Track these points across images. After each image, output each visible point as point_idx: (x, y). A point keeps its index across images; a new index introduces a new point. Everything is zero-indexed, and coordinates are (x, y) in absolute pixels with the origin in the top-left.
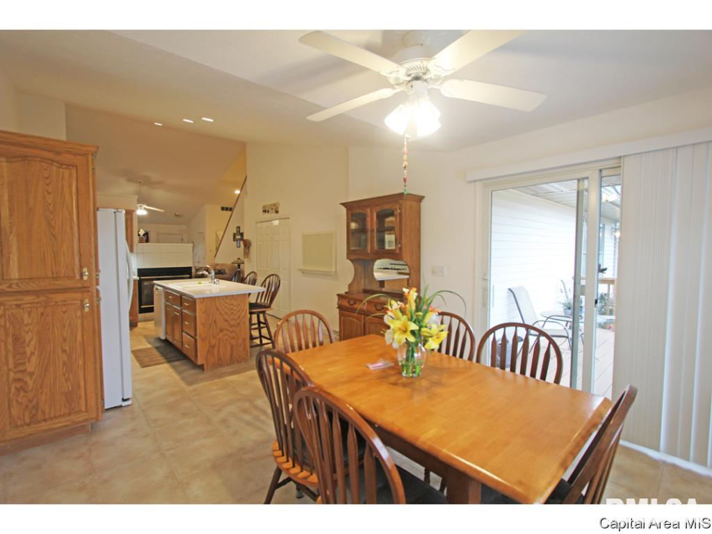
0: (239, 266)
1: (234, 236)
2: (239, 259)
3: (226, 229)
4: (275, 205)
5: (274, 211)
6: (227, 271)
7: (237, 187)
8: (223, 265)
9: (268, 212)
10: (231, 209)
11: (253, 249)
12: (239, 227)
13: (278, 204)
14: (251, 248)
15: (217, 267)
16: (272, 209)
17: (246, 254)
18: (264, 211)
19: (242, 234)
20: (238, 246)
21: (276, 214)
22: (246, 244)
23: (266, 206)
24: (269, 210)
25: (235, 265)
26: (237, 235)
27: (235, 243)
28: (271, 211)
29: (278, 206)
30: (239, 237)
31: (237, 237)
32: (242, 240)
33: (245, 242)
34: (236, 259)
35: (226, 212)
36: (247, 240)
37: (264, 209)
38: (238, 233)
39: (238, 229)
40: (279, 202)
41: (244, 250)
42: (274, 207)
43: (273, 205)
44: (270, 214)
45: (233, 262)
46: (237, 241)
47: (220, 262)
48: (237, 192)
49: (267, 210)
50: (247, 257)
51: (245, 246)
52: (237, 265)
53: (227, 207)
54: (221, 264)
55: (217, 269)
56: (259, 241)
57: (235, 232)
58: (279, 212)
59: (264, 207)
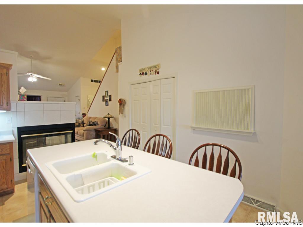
0: (109, 119)
1: (104, 97)
2: (109, 114)
3: (96, 95)
4: (155, 67)
5: (153, 72)
6: (99, 123)
8: (95, 118)
9: (146, 74)
10: (100, 82)
11: (127, 107)
12: (108, 92)
13: (159, 65)
14: (126, 106)
15: (90, 120)
16: (150, 71)
17: (122, 111)
18: (140, 74)
19: (110, 96)
20: (107, 104)
21: (157, 75)
22: (122, 102)
23: (143, 69)
24: (147, 72)
25: (106, 119)
26: (106, 97)
27: (105, 102)
28: (150, 73)
29: (159, 67)
30: (108, 98)
31: (106, 98)
32: (110, 100)
33: (121, 101)
34: (106, 114)
35: (96, 83)
36: (122, 99)
37: (141, 72)
38: (107, 96)
39: (107, 93)
40: (160, 64)
41: (120, 107)
42: (153, 69)
43: (152, 67)
44: (149, 76)
45: (104, 116)
46: (106, 101)
47: (92, 116)
48: (103, 69)
49: (145, 73)
50: (122, 113)
51: (121, 104)
52: (107, 119)
53: (96, 80)
54: (93, 118)
55: (91, 121)
56: (135, 100)
57: (104, 95)
58: (160, 73)
59: (141, 70)
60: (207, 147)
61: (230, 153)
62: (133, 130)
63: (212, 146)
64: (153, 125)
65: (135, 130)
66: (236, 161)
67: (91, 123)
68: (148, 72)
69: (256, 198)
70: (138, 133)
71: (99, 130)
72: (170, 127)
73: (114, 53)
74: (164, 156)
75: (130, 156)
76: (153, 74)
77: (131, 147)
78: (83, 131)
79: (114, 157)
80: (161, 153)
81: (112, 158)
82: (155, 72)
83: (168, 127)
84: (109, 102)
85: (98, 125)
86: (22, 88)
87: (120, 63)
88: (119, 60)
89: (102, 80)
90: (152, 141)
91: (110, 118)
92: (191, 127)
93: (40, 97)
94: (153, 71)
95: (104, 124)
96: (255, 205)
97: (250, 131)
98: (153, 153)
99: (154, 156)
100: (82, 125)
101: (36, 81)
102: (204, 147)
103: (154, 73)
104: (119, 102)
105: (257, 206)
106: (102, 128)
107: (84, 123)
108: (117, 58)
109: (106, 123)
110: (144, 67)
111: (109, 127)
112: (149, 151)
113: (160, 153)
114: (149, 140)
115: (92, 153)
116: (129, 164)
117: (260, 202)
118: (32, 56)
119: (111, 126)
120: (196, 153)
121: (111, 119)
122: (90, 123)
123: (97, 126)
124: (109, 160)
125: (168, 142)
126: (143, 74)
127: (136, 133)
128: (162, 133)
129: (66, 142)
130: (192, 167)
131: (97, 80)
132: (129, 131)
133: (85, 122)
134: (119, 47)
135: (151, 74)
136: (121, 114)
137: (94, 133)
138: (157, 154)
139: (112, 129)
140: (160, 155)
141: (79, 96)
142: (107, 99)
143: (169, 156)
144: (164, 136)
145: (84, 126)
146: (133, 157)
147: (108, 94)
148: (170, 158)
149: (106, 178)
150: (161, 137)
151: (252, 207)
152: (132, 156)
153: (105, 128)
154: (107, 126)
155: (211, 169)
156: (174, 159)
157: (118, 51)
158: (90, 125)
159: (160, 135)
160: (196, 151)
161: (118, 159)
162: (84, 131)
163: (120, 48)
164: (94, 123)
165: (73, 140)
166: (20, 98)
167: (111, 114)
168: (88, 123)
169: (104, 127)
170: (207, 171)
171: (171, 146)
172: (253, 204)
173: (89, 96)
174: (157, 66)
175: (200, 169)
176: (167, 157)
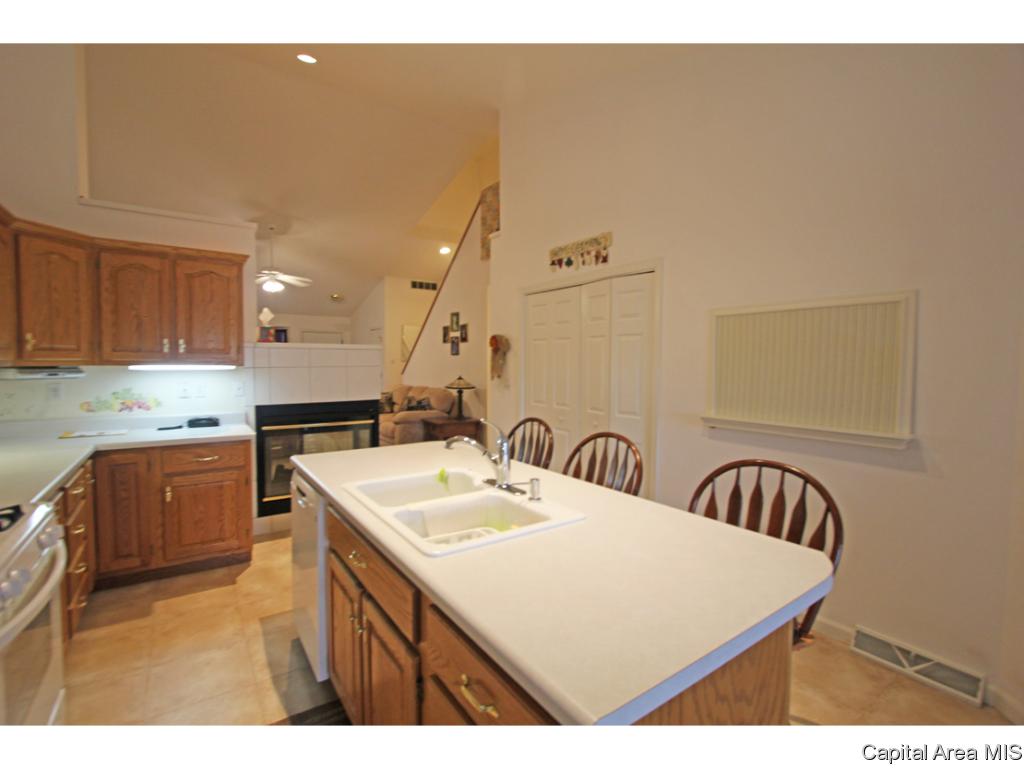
0: (460, 392)
1: (446, 330)
2: (460, 378)
3: (425, 324)
4: (596, 241)
5: (590, 258)
6: (433, 402)
7: (447, 240)
8: (423, 389)
9: (569, 263)
10: (434, 287)
11: (513, 360)
12: (457, 315)
13: (607, 237)
14: (510, 356)
15: (411, 394)
16: (582, 255)
17: (498, 369)
18: (553, 263)
19: (464, 328)
20: (455, 352)
21: (601, 265)
22: (499, 346)
23: (561, 249)
24: (573, 259)
25: (451, 394)
26: (453, 330)
27: (448, 346)
28: (581, 260)
29: (608, 243)
30: (457, 334)
31: (453, 334)
32: (464, 339)
33: (496, 341)
34: (452, 379)
35: (424, 292)
36: (501, 337)
37: (556, 258)
38: (455, 327)
39: (455, 319)
40: (610, 234)
41: (494, 359)
42: (590, 248)
43: (586, 243)
44: (577, 268)
45: (447, 383)
46: (453, 342)
47: (415, 383)
48: (445, 251)
49: (565, 260)
50: (499, 377)
51: (496, 350)
52: (455, 392)
53: (424, 281)
54: (417, 388)
55: (413, 398)
56: (535, 340)
57: (447, 323)
58: (610, 259)
59: (554, 253)
60: (744, 470)
61: (810, 488)
62: (532, 420)
63: (756, 469)
64: (589, 411)
65: (541, 422)
66: (828, 510)
67: (414, 404)
68: (576, 258)
69: (915, 649)
70: (548, 430)
71: (435, 421)
72: (639, 418)
73: (475, 204)
74: (619, 489)
75: (532, 480)
76: (589, 264)
77: (527, 462)
78: (391, 425)
79: (491, 482)
80: (611, 481)
81: (487, 485)
82: (597, 257)
83: (633, 417)
84: (462, 346)
85: (431, 408)
86: (266, 310)
87: (496, 233)
88: (492, 224)
89: (442, 284)
90: (587, 451)
91: (465, 391)
92: (703, 419)
93: (285, 331)
94: (589, 253)
95: (447, 406)
96: (910, 670)
97: (896, 435)
98: (589, 478)
99: (593, 487)
100: (387, 409)
101: (283, 291)
102: (734, 472)
103: (594, 259)
104: (492, 344)
105: (917, 672)
106: (443, 418)
107: (394, 404)
108: (484, 220)
109: (453, 404)
110: (561, 244)
111: (460, 416)
112: (577, 475)
113: (608, 478)
114: (578, 450)
115: (436, 471)
116: (531, 499)
117: (928, 660)
118: (273, 226)
119: (465, 413)
120: (710, 487)
121: (466, 394)
122: (410, 401)
123: (428, 411)
124: (479, 489)
125: (630, 454)
126: (560, 262)
127: (542, 429)
128: (612, 430)
129: (357, 445)
130: (699, 520)
131: (427, 281)
132: (524, 422)
133: (395, 399)
134: (491, 187)
135: (584, 263)
136: (496, 379)
137: (419, 430)
138: (600, 482)
139: (468, 421)
140: (610, 486)
141: (379, 329)
142: (456, 336)
143: (633, 489)
144: (620, 438)
145: (392, 412)
146: (541, 482)
147: (457, 323)
148: (636, 493)
149: (473, 527)
150: (612, 441)
151: (899, 673)
152: (537, 480)
153: (449, 419)
154: (455, 412)
155: (753, 526)
156: (648, 497)
157: (489, 198)
158: (410, 409)
159: (607, 435)
160: (710, 479)
161: (500, 487)
162: (396, 423)
163: (495, 189)
164: (419, 402)
165: (375, 442)
166: (261, 335)
167: (469, 379)
168: (406, 402)
169: (445, 415)
170: (740, 532)
171: (638, 466)
172: (903, 666)
173: (406, 327)
174: (602, 241)
175: (720, 526)
176: (628, 491)
